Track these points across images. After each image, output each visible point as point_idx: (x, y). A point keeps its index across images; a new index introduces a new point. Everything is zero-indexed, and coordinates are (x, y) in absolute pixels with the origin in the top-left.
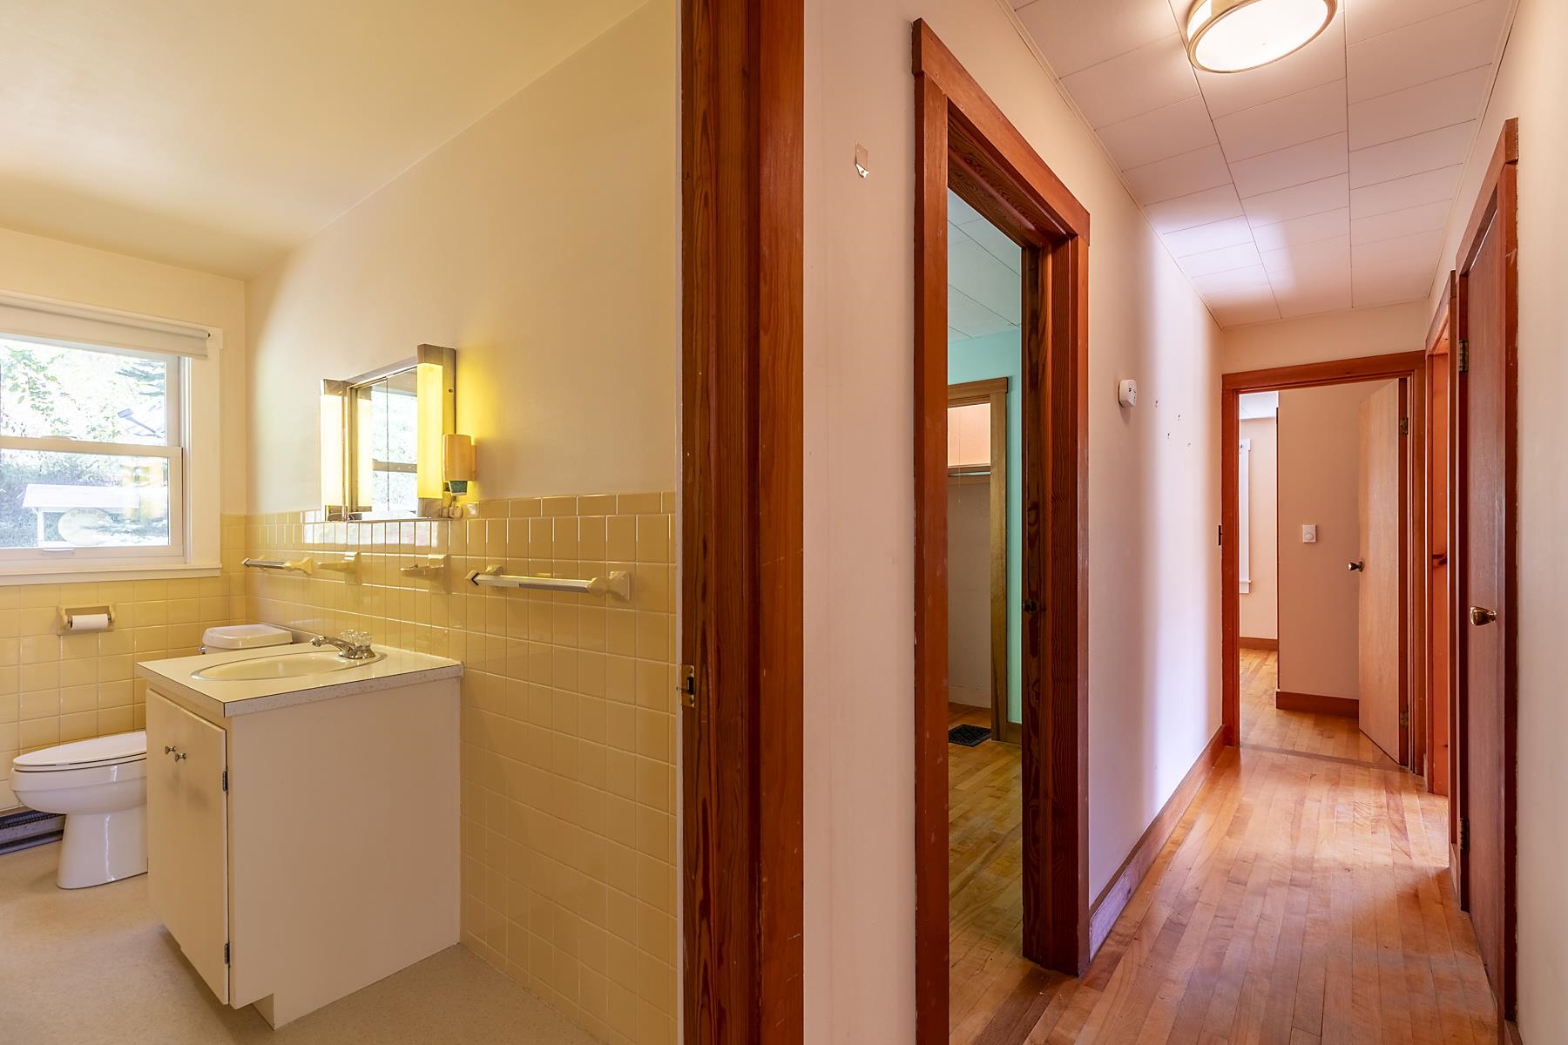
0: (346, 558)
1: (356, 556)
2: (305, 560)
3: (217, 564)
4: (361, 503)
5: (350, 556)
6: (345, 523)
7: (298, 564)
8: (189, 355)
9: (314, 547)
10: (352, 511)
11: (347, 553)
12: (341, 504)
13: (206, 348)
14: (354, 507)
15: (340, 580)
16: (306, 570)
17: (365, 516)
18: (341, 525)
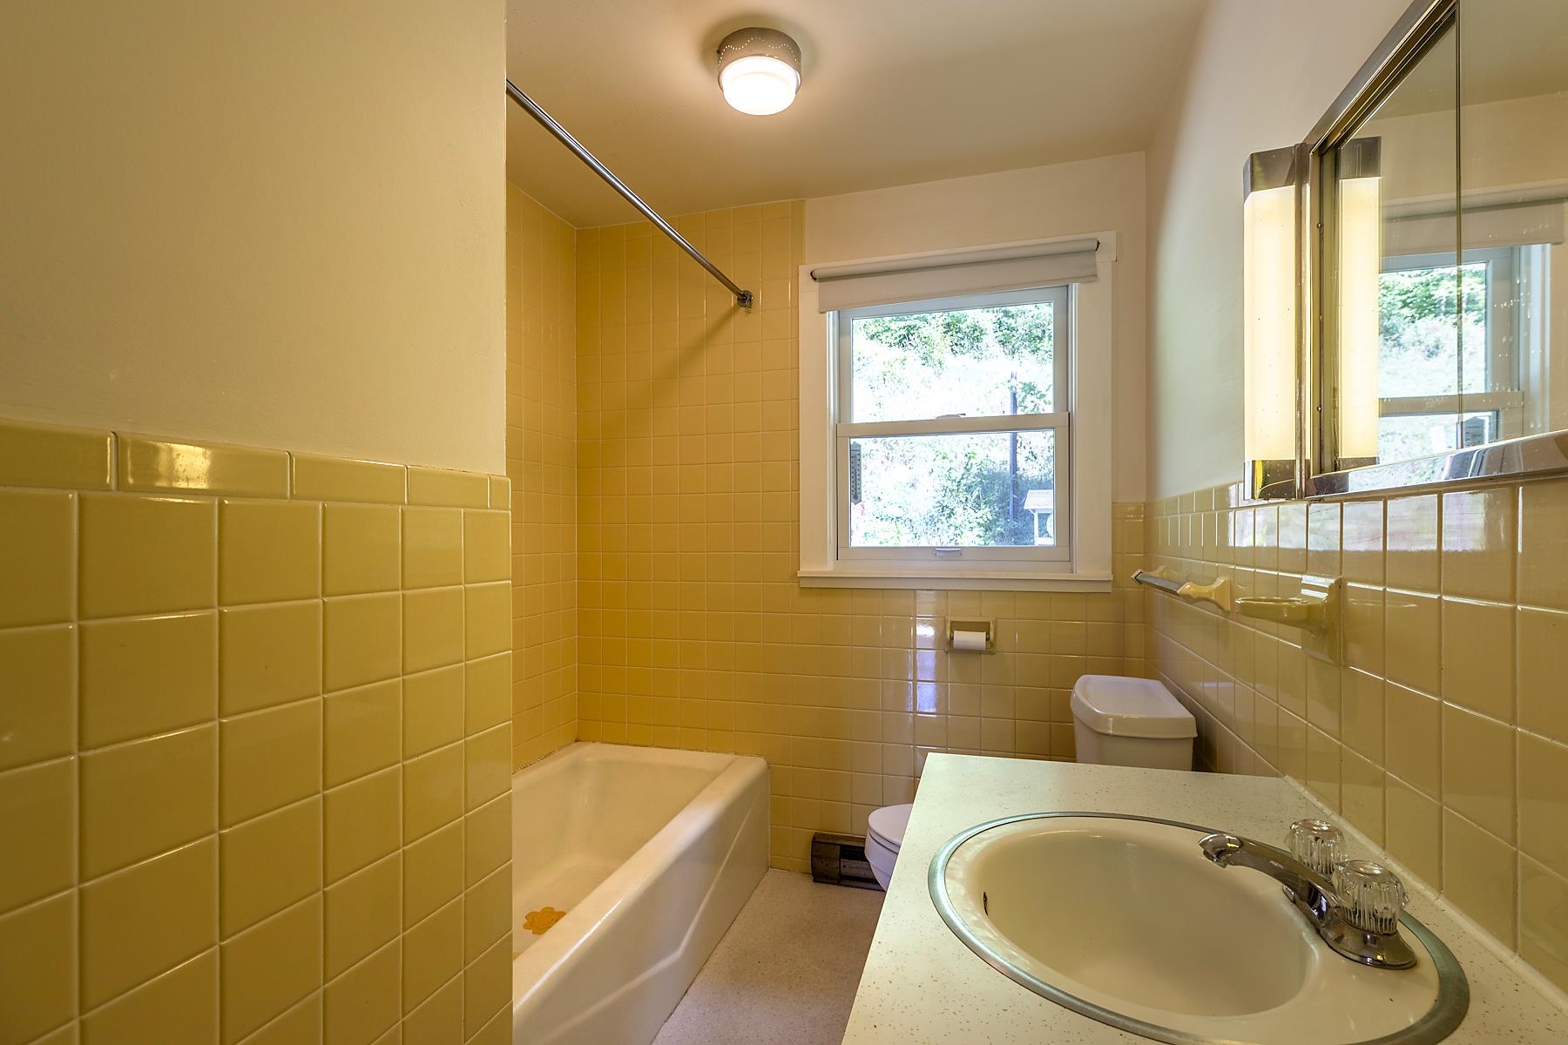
0: (1305, 592)
1: (1330, 590)
2: (1221, 581)
3: (1106, 574)
4: (1349, 449)
5: (1315, 588)
6: (1303, 505)
7: (1204, 590)
8: (1076, 279)
9: (1253, 555)
10: (1321, 471)
11: (1307, 579)
12: (1291, 455)
13: (1095, 265)
14: (1328, 463)
15: (1292, 642)
16: (1221, 604)
17: (1358, 481)
18: (1293, 510)
